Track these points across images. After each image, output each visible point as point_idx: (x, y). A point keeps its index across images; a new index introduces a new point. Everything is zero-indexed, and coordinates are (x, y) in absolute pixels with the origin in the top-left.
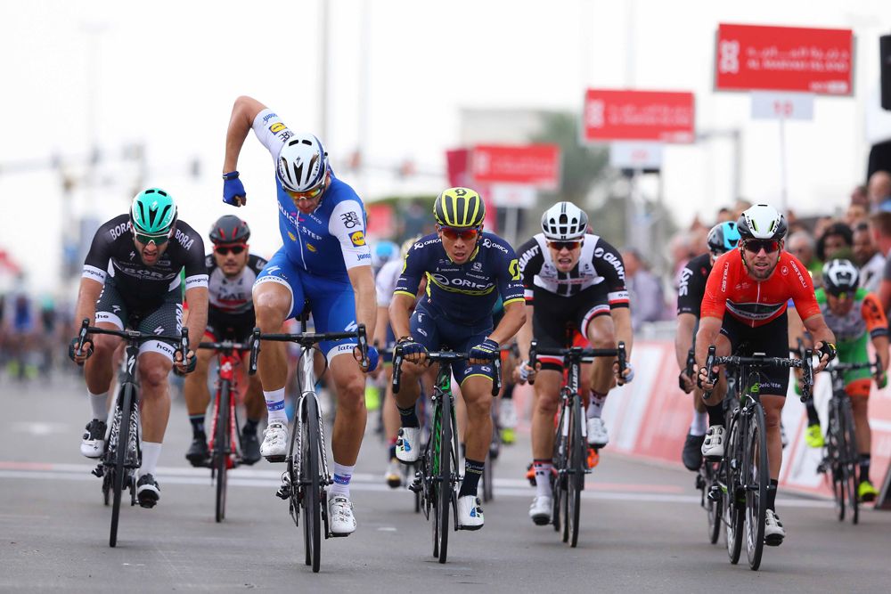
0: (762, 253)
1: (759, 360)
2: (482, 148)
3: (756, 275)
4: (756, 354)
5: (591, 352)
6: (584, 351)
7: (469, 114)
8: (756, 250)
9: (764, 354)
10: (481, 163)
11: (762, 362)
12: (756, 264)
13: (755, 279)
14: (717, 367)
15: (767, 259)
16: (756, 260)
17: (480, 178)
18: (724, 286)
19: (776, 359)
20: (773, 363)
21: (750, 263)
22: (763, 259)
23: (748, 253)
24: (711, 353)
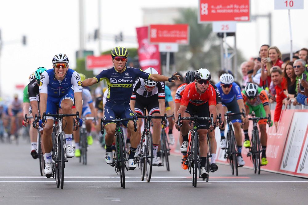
0: (203, 84)
1: (196, 118)
2: (153, 27)
3: (201, 92)
4: (194, 116)
5: (155, 117)
6: (152, 117)
7: (147, 11)
8: (201, 83)
9: (197, 116)
10: (153, 33)
11: (197, 119)
12: (201, 88)
13: (200, 93)
14: (182, 121)
15: (205, 86)
16: (201, 87)
17: (153, 40)
18: (188, 96)
19: (202, 118)
20: (201, 119)
21: (199, 88)
22: (204, 86)
23: (198, 84)
24: (180, 116)
